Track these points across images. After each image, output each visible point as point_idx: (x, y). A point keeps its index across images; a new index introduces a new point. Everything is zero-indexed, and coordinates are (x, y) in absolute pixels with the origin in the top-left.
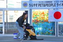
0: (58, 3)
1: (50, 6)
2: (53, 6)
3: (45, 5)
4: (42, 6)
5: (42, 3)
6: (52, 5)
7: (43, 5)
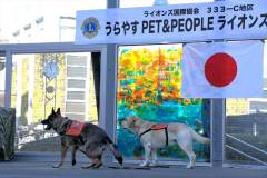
0: (222, 14)
1: (189, 30)
2: (203, 29)
3: (170, 24)
4: (155, 29)
5: (156, 18)
6: (197, 23)
7: (162, 25)
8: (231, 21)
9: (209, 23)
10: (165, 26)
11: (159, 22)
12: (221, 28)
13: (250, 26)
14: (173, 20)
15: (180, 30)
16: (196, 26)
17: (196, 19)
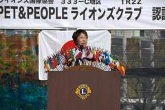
0: (75, 6)
1: (44, 18)
2: (57, 18)
3: (26, 11)
4: (11, 14)
5: (11, 4)
6: (52, 12)
7: (17, 11)
8: (83, 13)
9: (64, 13)
10: (21, 12)
11: (14, 8)
12: (74, 18)
13: (100, 18)
14: (29, 8)
15: (36, 18)
16: (51, 14)
17: (50, 8)
